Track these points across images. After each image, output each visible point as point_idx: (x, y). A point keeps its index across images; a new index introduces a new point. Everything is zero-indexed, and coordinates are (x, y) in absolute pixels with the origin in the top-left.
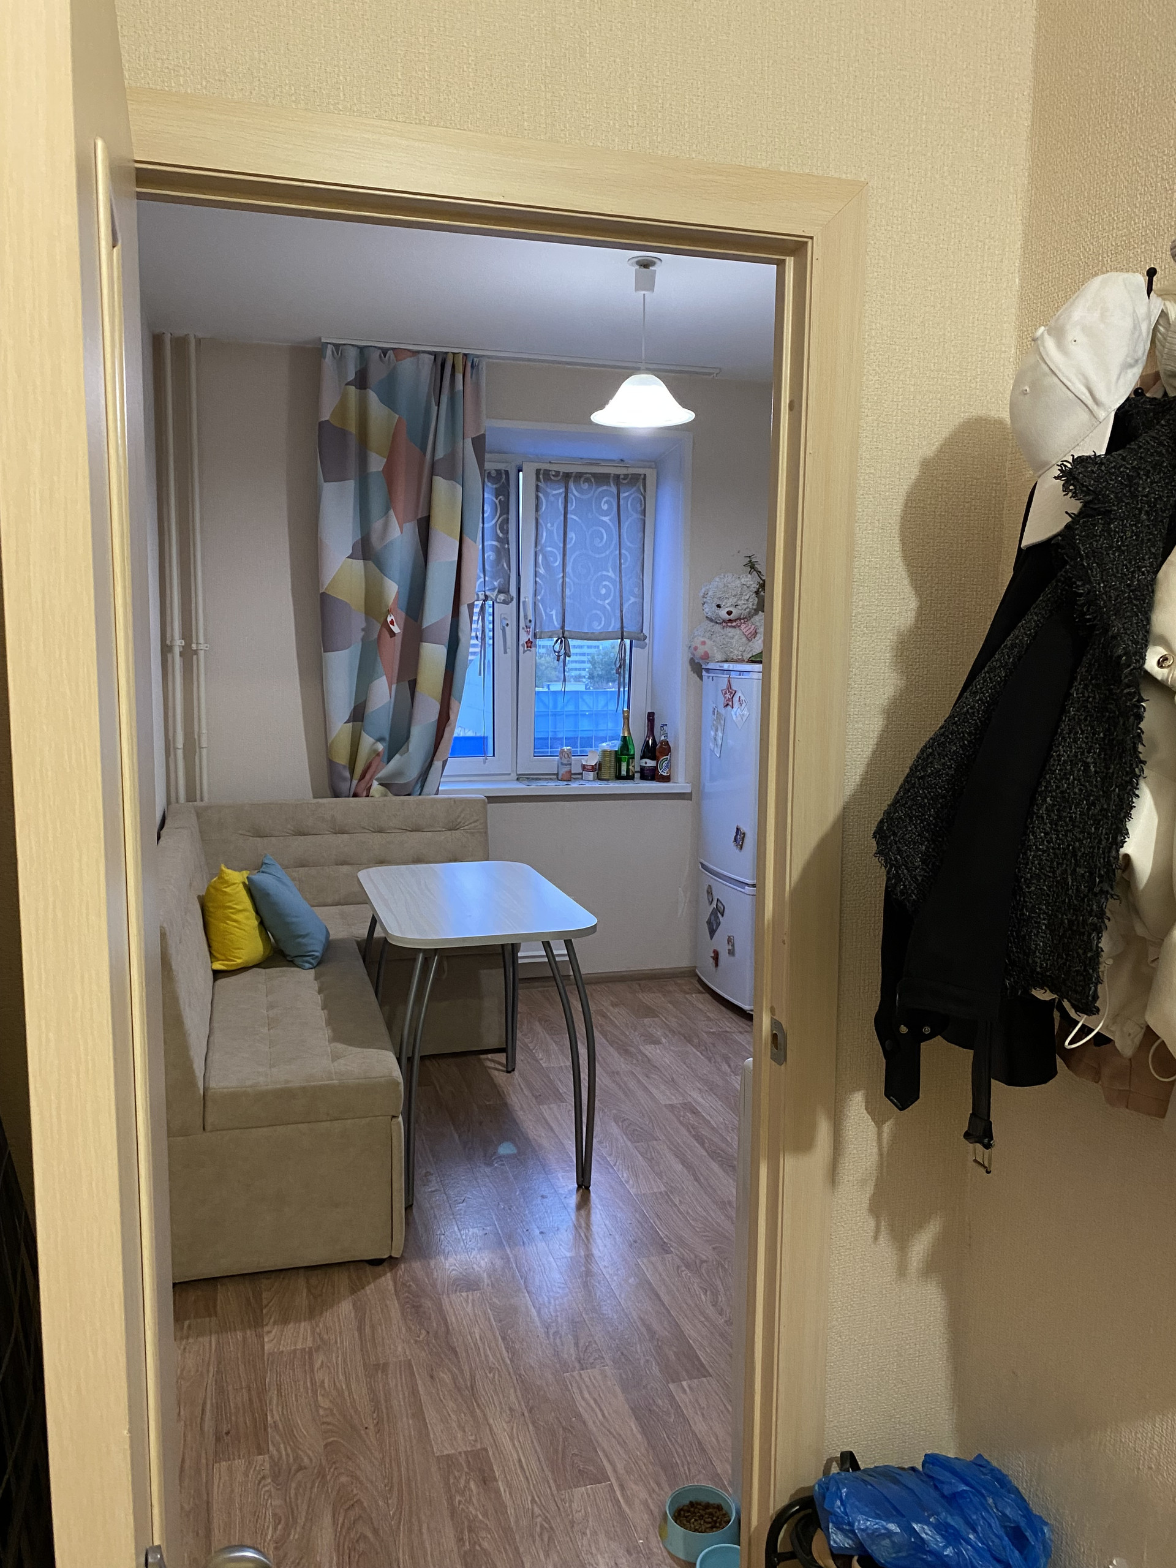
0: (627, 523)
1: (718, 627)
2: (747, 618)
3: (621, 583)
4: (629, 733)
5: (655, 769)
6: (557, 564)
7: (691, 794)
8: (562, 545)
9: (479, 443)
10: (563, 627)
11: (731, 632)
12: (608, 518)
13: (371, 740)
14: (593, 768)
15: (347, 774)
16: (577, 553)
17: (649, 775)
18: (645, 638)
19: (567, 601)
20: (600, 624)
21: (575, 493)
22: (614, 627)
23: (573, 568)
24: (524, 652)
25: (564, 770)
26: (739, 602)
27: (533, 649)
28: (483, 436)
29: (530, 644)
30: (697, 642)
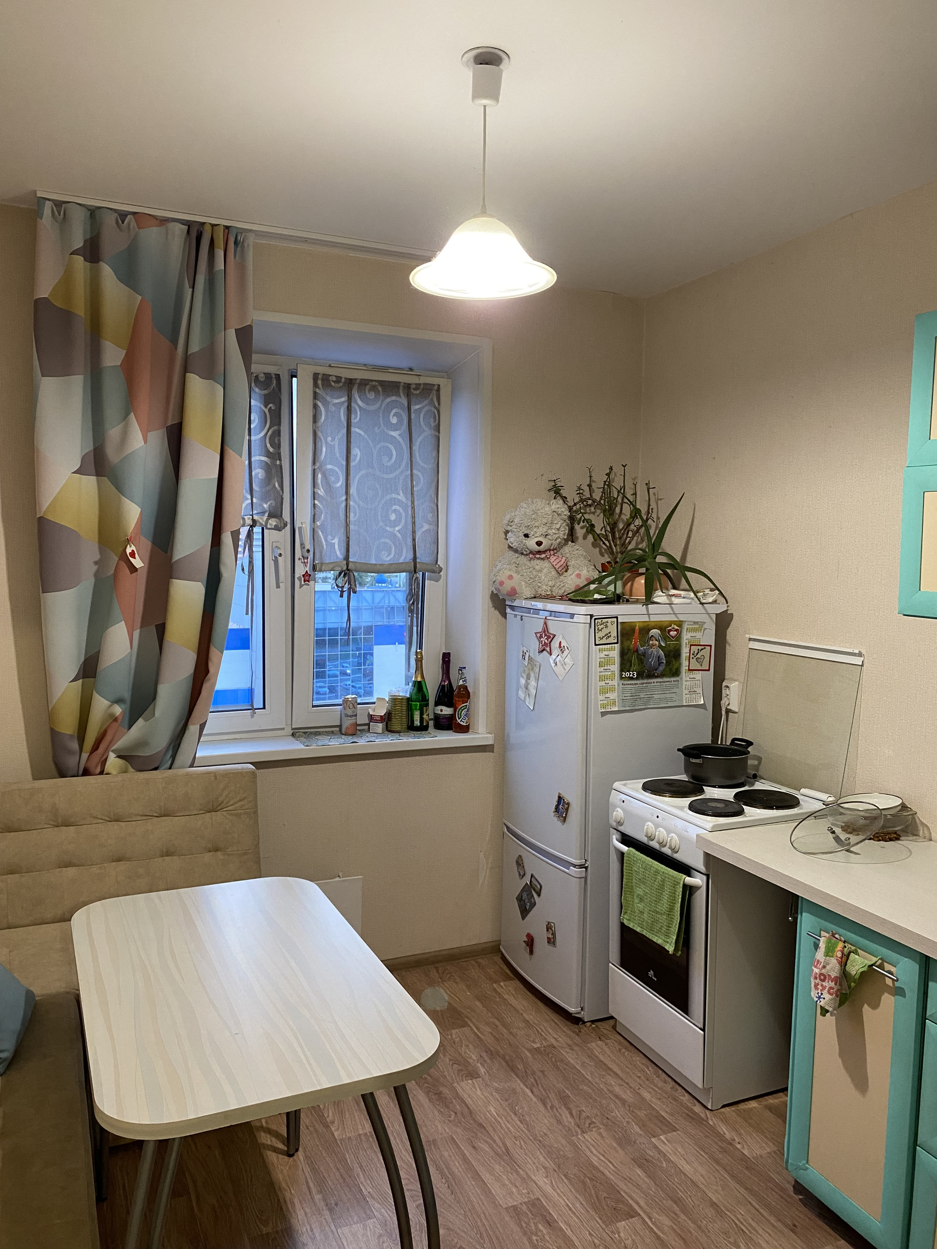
0: (419, 440)
1: (523, 559)
2: (554, 550)
3: (413, 508)
4: (423, 677)
5: (452, 717)
6: (339, 484)
7: (493, 745)
8: (344, 463)
9: (245, 335)
10: (347, 558)
11: (538, 564)
12: (398, 432)
13: (106, 703)
14: (382, 719)
15: (75, 746)
16: (362, 473)
17: (446, 724)
18: (441, 570)
19: (352, 527)
20: (390, 554)
21: (360, 402)
22: (405, 558)
23: (358, 490)
24: (301, 586)
25: (347, 723)
26: (550, 531)
27: (312, 583)
28: (250, 327)
29: (307, 578)
30: (503, 577)
